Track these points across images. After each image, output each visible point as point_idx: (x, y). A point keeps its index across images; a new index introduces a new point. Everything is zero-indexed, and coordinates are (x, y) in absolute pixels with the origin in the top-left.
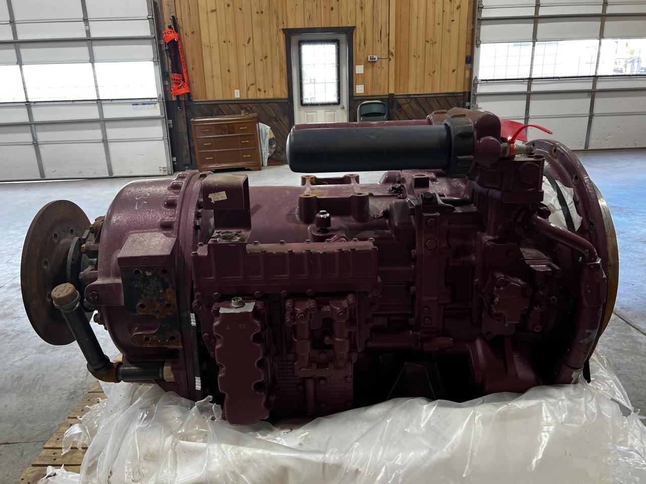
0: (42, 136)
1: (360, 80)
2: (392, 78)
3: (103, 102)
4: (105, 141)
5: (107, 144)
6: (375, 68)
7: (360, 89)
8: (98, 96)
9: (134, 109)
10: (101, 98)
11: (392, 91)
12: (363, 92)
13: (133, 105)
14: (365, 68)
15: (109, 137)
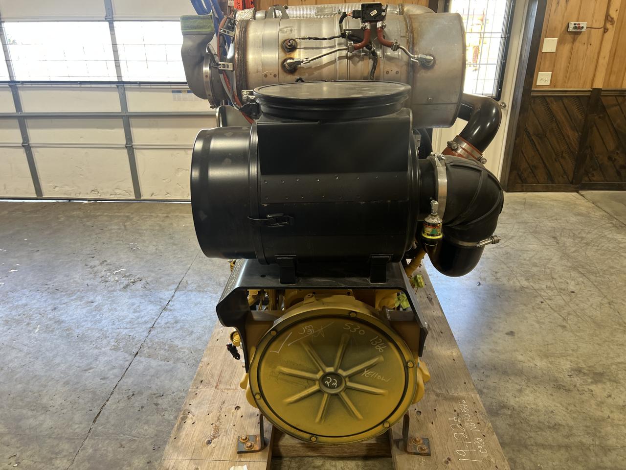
0: (36, 135)
1: (547, 63)
2: (604, 62)
3: (126, 86)
4: (130, 148)
5: (133, 152)
6: (577, 44)
7: (543, 79)
8: (119, 76)
9: (175, 99)
10: (124, 79)
11: (599, 84)
12: (548, 83)
13: (173, 92)
14: (560, 43)
15: (136, 142)
